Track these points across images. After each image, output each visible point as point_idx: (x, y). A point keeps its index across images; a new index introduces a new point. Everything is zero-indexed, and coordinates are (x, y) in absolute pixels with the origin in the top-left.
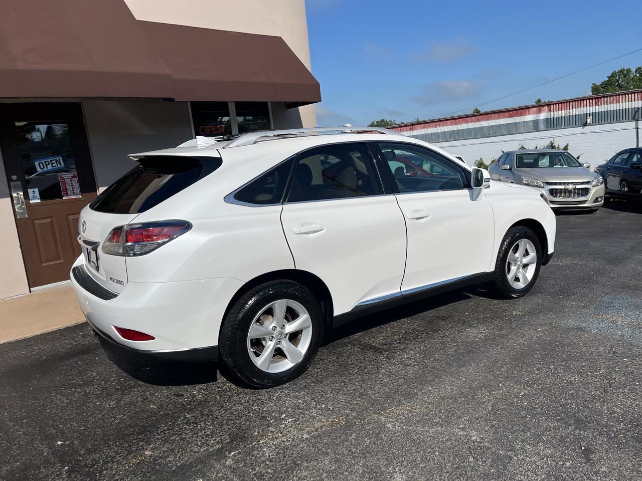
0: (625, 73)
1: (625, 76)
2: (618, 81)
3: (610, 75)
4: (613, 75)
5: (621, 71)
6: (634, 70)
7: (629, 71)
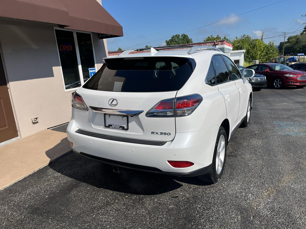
0: (177, 36)
1: (178, 37)
2: (175, 39)
3: (172, 37)
4: (173, 37)
5: (176, 35)
6: (181, 35)
7: (179, 35)
